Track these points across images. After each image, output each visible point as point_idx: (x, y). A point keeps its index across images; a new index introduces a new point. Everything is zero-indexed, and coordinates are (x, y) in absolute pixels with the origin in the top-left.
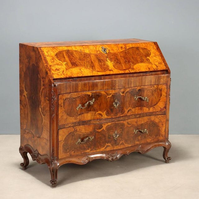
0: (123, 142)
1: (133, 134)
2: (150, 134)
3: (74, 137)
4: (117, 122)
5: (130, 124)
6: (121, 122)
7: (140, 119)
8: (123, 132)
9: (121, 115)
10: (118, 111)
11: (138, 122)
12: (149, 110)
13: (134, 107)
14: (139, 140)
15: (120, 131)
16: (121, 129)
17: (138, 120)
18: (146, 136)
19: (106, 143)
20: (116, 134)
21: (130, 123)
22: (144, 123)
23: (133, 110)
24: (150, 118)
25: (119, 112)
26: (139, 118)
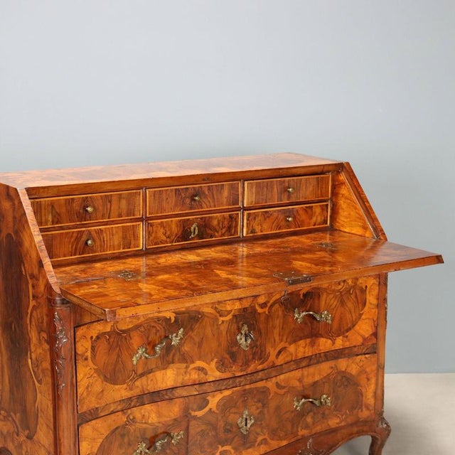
0: (266, 436)
1: (292, 412)
2: (335, 407)
3: (126, 440)
4: (247, 387)
5: (284, 387)
6: (260, 384)
7: (311, 369)
8: (266, 412)
9: (260, 367)
10: (251, 357)
11: (305, 380)
12: (334, 343)
13: (295, 341)
14: (307, 427)
15: (258, 408)
16: (260, 404)
17: (306, 373)
18: (327, 412)
19: (220, 447)
20: (246, 419)
21: (283, 384)
22: (321, 379)
23: (292, 348)
24: (336, 366)
25: (253, 358)
26: (307, 368)
